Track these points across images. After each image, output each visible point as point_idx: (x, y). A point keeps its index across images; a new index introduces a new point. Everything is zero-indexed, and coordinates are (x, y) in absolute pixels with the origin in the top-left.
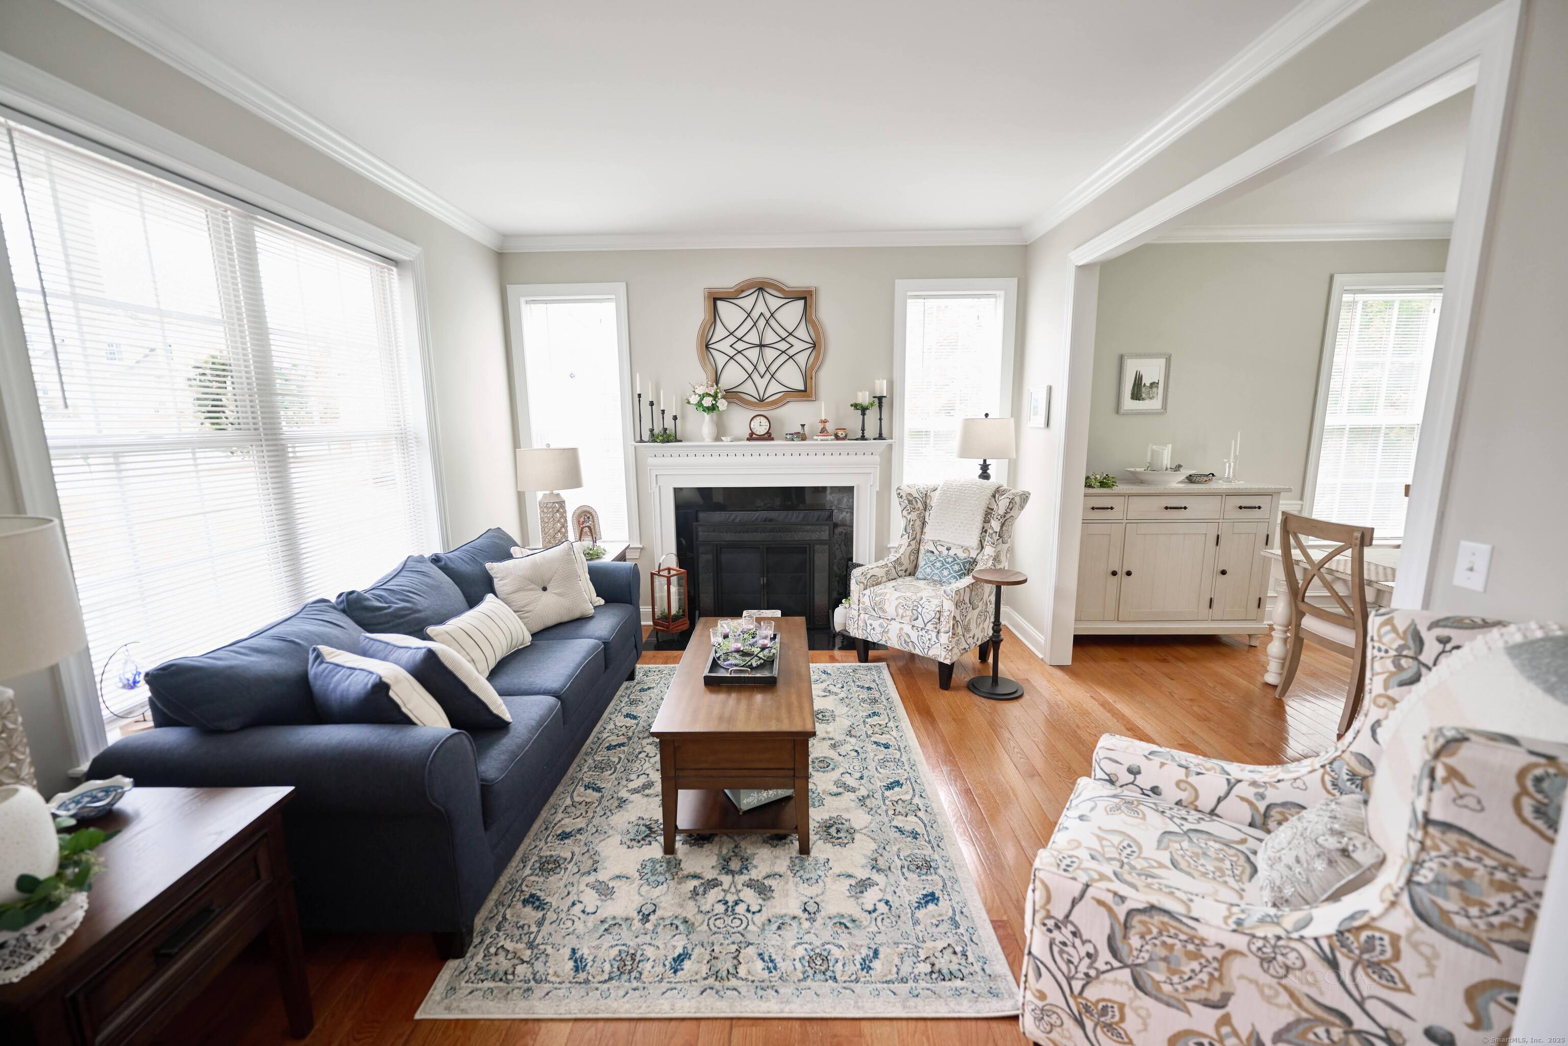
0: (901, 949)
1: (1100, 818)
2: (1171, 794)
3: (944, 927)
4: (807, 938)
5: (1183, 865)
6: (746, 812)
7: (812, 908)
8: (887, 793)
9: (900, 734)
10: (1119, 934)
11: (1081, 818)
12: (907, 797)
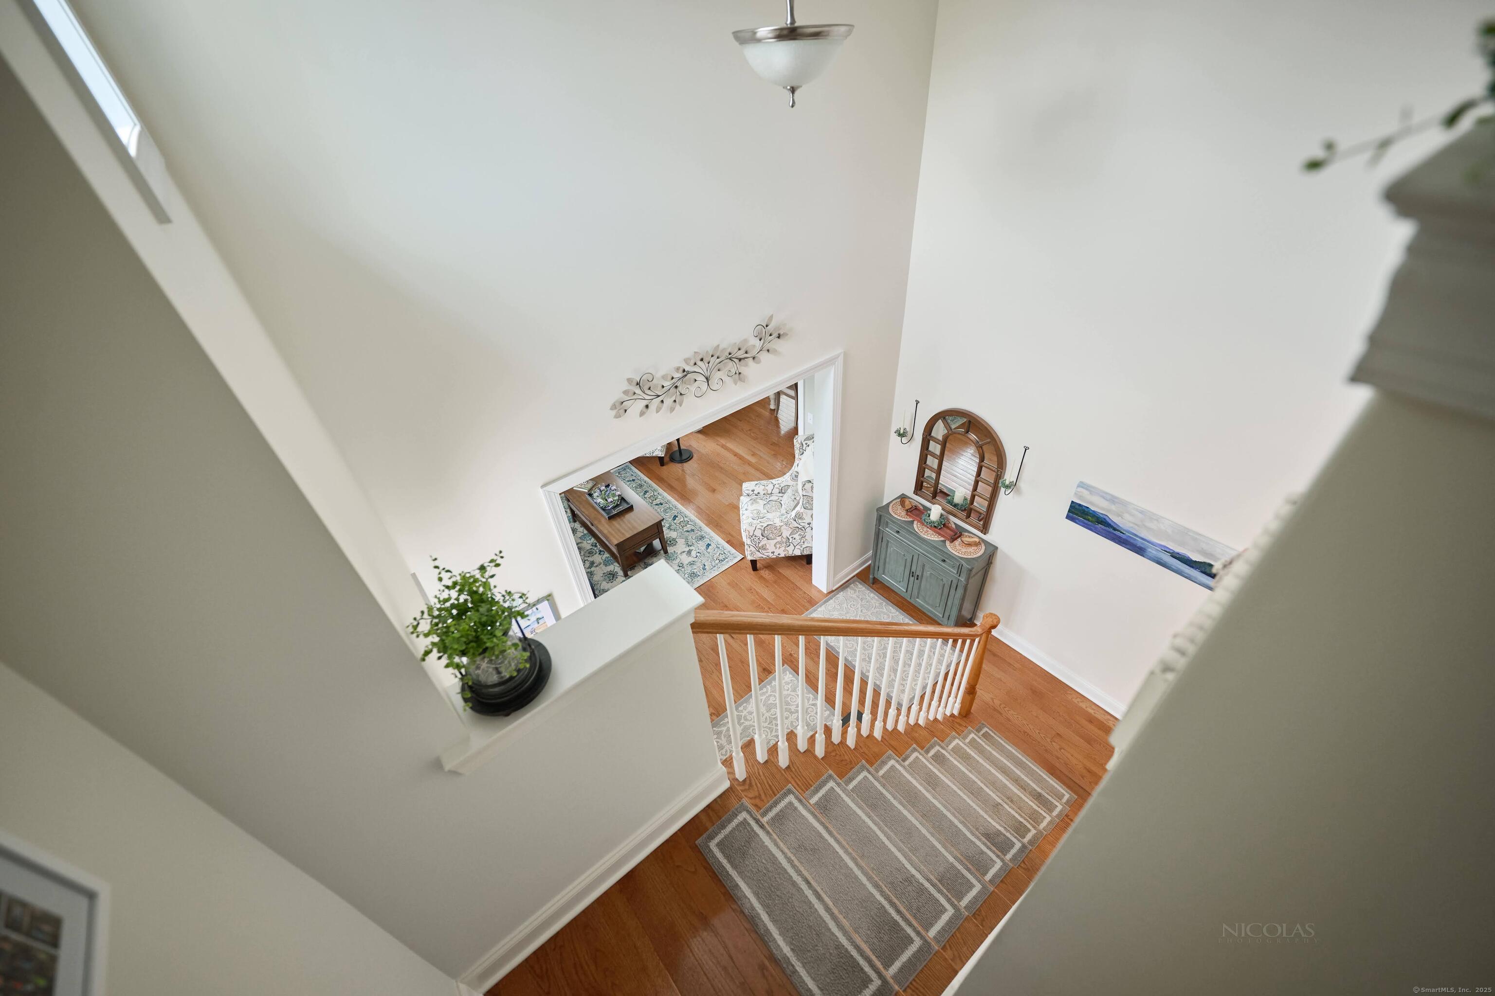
0: (709, 561)
1: (751, 508)
2: (762, 493)
3: (716, 550)
4: (686, 572)
5: (769, 511)
6: (643, 552)
7: (681, 565)
8: (675, 521)
9: (662, 496)
10: (763, 532)
11: (746, 510)
12: (682, 520)
